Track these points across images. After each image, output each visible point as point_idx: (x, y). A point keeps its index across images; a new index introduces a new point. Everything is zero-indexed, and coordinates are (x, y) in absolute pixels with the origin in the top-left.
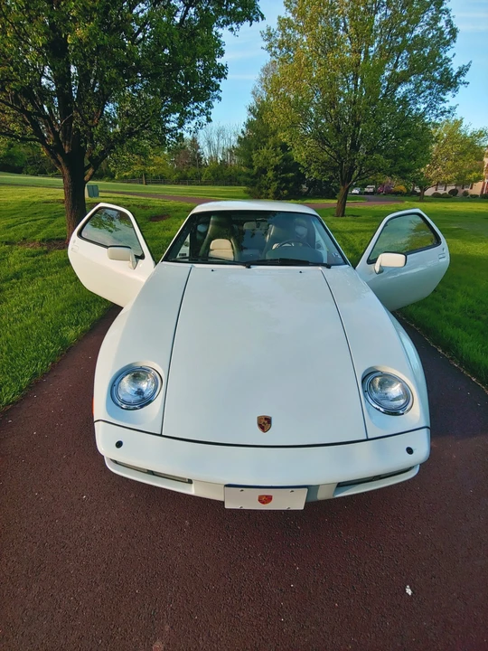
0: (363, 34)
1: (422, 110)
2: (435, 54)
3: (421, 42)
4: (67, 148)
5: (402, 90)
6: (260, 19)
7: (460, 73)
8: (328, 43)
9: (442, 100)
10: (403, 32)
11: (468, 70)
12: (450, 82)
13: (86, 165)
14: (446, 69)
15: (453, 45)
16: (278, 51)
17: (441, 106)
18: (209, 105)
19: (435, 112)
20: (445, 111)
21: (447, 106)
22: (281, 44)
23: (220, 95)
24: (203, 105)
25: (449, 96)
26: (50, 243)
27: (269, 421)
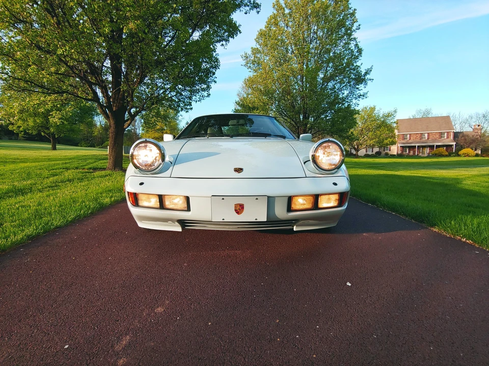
0: (303, 53)
2: (349, 64)
3: (339, 57)
4: (114, 108)
5: (330, 85)
6: (239, 33)
7: (366, 73)
8: (283, 60)
9: (357, 88)
10: (328, 51)
11: (371, 71)
12: (360, 79)
13: (126, 119)
14: (357, 72)
15: (360, 58)
16: (251, 65)
17: (358, 92)
18: (209, 87)
19: (354, 96)
20: (361, 95)
21: (362, 93)
22: (253, 61)
23: (215, 79)
24: (204, 86)
25: (361, 86)
26: (95, 169)
27: (241, 169)
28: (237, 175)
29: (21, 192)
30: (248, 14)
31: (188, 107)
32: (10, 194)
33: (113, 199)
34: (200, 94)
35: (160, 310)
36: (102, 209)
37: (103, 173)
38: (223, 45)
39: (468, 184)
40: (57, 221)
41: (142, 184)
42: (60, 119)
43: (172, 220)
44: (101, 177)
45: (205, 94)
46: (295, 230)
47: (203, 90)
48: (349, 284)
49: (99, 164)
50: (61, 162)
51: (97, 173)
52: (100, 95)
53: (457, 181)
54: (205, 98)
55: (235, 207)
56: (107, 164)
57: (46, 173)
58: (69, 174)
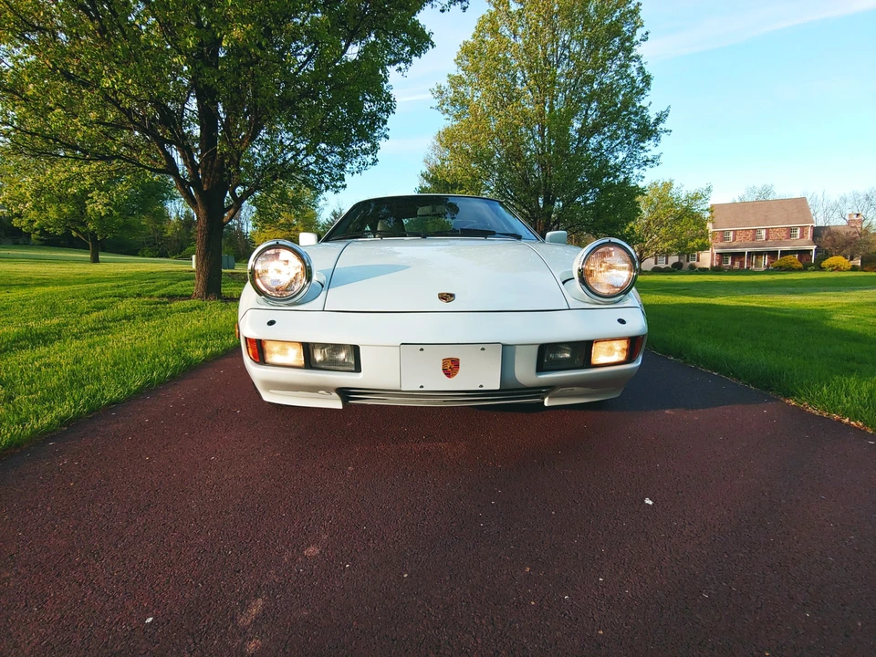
0: (544, 83)
1: (620, 159)
2: (626, 104)
3: (609, 91)
4: (205, 186)
5: (593, 141)
7: (658, 120)
8: (507, 97)
9: (642, 148)
10: (590, 80)
11: (667, 115)
12: (647, 131)
13: (226, 206)
14: (642, 118)
15: (647, 92)
16: (450, 108)
17: (642, 155)
18: (375, 147)
19: (636, 162)
20: (648, 161)
21: (650, 156)
23: (387, 133)
24: (368, 145)
25: (649, 144)
26: (172, 297)
27: (452, 295)
28: (443, 305)
29: (42, 338)
30: (446, 12)
31: (339, 184)
32: (22, 343)
33: (209, 351)
34: (359, 159)
35: (312, 551)
36: (191, 369)
37: (187, 303)
38: (400, 69)
39: (841, 320)
40: (113, 392)
41: (271, 323)
42: (106, 205)
43: (327, 389)
44: (185, 311)
45: (369, 159)
46: (546, 404)
47: (366, 152)
48: (648, 502)
49: (178, 288)
50: (109, 285)
51: (176, 305)
52: (179, 161)
53: (822, 314)
54: (369, 166)
55: (444, 364)
56: (194, 287)
57: (85, 305)
58: (125, 306)
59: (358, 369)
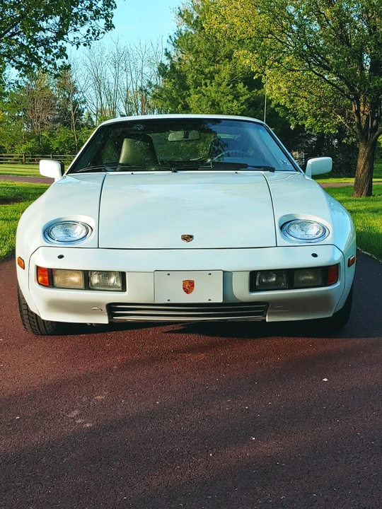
27: (191, 237)
28: (185, 244)
41: (61, 257)
46: (267, 321)
55: (184, 285)
59: (124, 289)
